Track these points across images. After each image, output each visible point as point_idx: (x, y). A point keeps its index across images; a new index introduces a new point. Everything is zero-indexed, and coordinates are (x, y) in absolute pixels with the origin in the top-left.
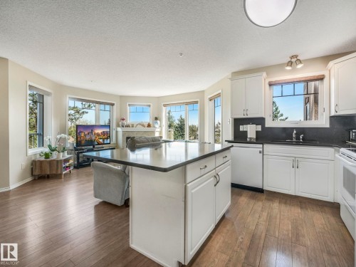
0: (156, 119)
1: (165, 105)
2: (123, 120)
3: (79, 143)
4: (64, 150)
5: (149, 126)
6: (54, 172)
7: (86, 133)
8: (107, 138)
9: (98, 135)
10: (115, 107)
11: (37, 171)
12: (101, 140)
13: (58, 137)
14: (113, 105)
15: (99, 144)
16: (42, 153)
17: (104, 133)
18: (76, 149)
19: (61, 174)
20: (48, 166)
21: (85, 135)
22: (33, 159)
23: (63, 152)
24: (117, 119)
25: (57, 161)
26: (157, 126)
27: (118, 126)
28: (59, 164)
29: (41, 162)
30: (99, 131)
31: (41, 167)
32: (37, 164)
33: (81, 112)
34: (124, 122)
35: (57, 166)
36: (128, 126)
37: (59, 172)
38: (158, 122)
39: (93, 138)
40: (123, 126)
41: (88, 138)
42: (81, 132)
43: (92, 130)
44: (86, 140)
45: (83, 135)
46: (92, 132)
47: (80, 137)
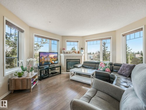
0: (82, 49)
1: (87, 41)
2: (64, 49)
3: (41, 64)
4: (32, 69)
5: (79, 52)
6: (25, 88)
7: (45, 57)
8: (56, 60)
9: (52, 58)
10: (59, 42)
11: (12, 87)
12: (53, 62)
13: (28, 60)
14: (58, 41)
16: (16, 72)
17: (54, 57)
18: (39, 68)
19: (30, 89)
20: (20, 83)
21: (44, 58)
22: (10, 77)
23: (31, 71)
24: (60, 49)
25: (27, 79)
26: (82, 53)
27: (61, 53)
28: (29, 81)
29: (15, 80)
30: (52, 56)
31: (15, 84)
32: (13, 82)
33: (40, 46)
34: (65, 50)
35: (27, 83)
36: (67, 53)
37: (29, 88)
38: (83, 50)
39: (49, 60)
40: (64, 53)
41: (46, 60)
42: (42, 56)
43: (48, 55)
44: (45, 62)
45: (43, 58)
46: (48, 57)
47: (41, 60)
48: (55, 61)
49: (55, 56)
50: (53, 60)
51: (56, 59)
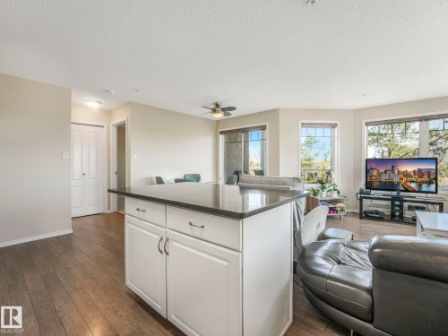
7: (382, 170)
8: (429, 183)
9: (406, 174)
15: (406, 190)
17: (420, 173)
21: (379, 174)
39: (396, 180)
41: (384, 178)
42: (373, 169)
43: (393, 167)
45: (375, 174)
46: (393, 170)
47: (371, 177)
49: (420, 170)
51: (426, 179)
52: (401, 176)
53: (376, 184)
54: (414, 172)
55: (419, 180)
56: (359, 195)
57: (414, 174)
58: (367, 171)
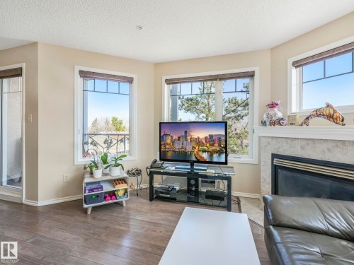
2: (272, 106)
7: (175, 137)
8: (220, 153)
9: (198, 142)
10: (256, 79)
12: (205, 156)
15: (198, 161)
17: (211, 139)
21: (173, 142)
30: (200, 134)
39: (189, 149)
41: (178, 147)
42: (166, 135)
43: (186, 132)
44: (175, 152)
45: (169, 141)
46: (186, 137)
47: (165, 144)
48: (215, 155)
49: (211, 136)
50: (204, 151)
51: (216, 147)
52: (194, 144)
53: (169, 155)
54: (206, 138)
55: (210, 149)
56: (148, 170)
57: (206, 142)
58: (161, 138)
